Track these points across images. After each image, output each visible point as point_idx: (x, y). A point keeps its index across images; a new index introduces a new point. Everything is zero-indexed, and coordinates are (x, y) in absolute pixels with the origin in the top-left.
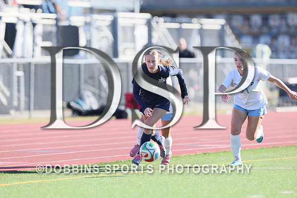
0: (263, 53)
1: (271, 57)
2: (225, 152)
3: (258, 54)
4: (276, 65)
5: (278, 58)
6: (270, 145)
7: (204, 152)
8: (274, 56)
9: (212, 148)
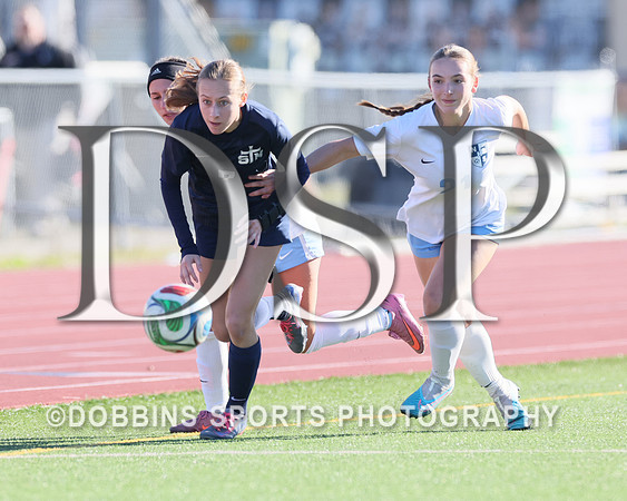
0: (291, 53)
1: (320, 67)
2: (163, 395)
3: (276, 55)
4: (337, 90)
5: (342, 68)
6: (320, 371)
7: (87, 398)
8: (331, 61)
9: (117, 382)
